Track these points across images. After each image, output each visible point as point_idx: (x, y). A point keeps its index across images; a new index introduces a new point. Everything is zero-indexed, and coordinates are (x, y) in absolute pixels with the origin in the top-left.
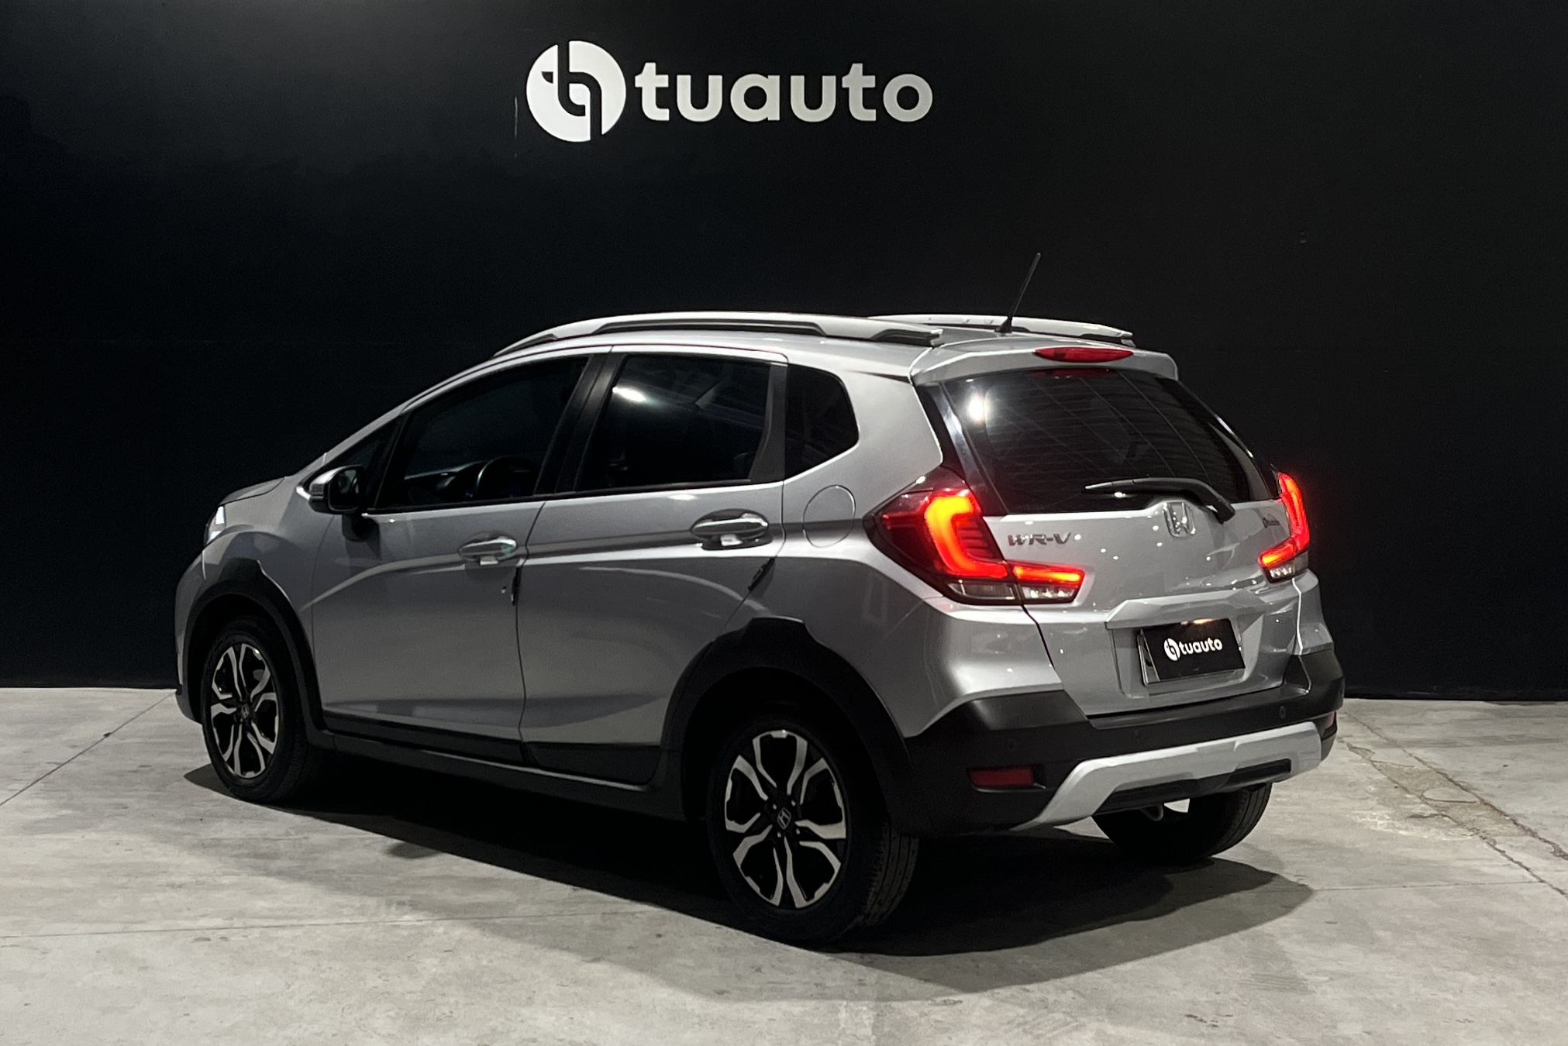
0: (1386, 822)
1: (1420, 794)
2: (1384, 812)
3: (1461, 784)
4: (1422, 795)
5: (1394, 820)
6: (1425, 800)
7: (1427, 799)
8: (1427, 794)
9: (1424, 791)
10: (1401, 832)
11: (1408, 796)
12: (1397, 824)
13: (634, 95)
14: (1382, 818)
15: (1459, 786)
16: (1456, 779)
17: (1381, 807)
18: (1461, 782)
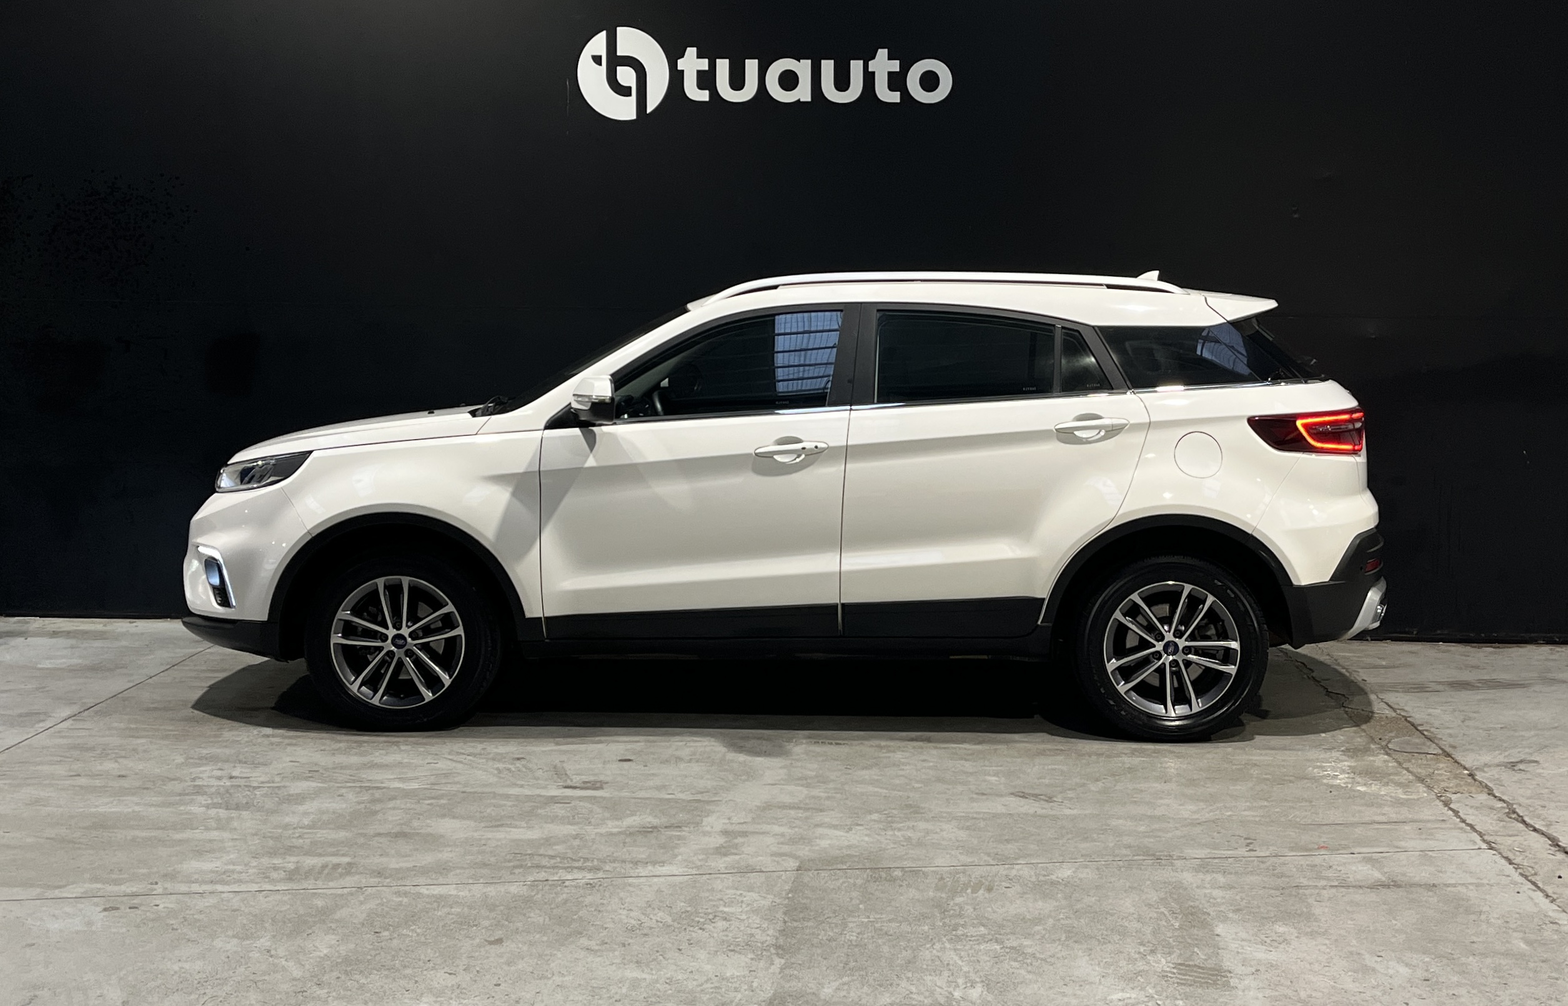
0: (1347, 776)
1: (1384, 743)
2: (1346, 763)
3: (1426, 733)
4: (1387, 745)
5: (1355, 774)
6: (1387, 750)
7: (1391, 749)
8: (1390, 746)
9: (1389, 742)
10: (1358, 788)
11: (1373, 746)
12: (1358, 779)
13: (676, 77)
14: (1343, 772)
15: (1424, 735)
16: (1420, 728)
17: (1344, 758)
18: (1427, 730)
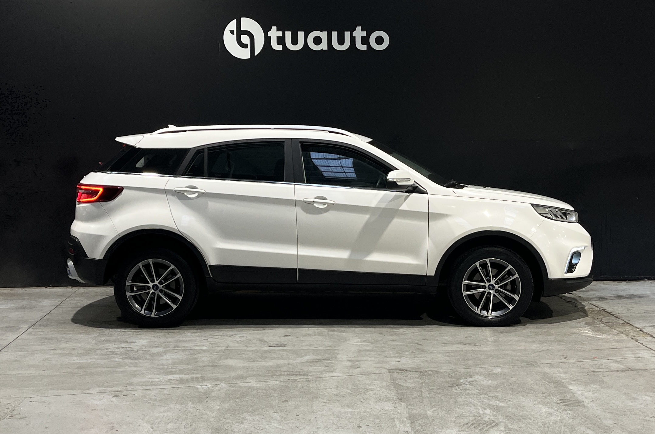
0: (591, 332)
2: (589, 328)
5: (594, 331)
7: (604, 322)
8: (602, 320)
10: (598, 336)
11: (596, 321)
12: (597, 333)
13: (268, 40)
14: (588, 331)
15: (615, 316)
16: (612, 314)
